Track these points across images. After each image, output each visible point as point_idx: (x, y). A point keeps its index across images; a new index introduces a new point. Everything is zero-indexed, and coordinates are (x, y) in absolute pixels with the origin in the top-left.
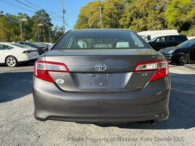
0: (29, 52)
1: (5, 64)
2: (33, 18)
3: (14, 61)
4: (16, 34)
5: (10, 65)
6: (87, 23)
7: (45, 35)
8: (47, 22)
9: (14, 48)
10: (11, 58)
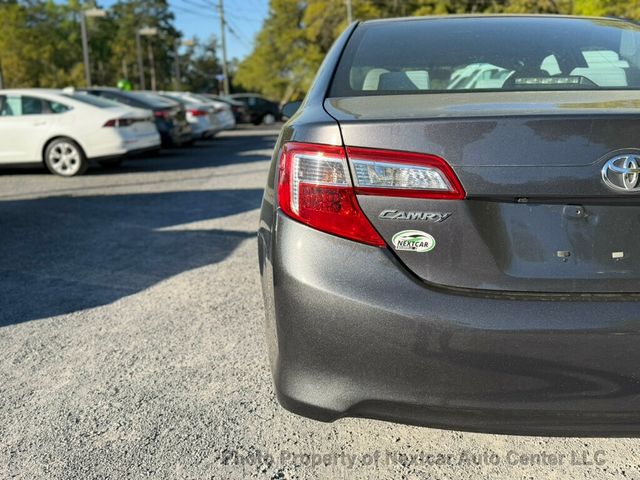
0: (124, 122)
1: (42, 166)
2: (115, 13)
3: (75, 154)
4: (60, 66)
5: (60, 171)
6: (299, 26)
7: (155, 67)
8: (162, 24)
9: (72, 108)
10: (64, 146)
